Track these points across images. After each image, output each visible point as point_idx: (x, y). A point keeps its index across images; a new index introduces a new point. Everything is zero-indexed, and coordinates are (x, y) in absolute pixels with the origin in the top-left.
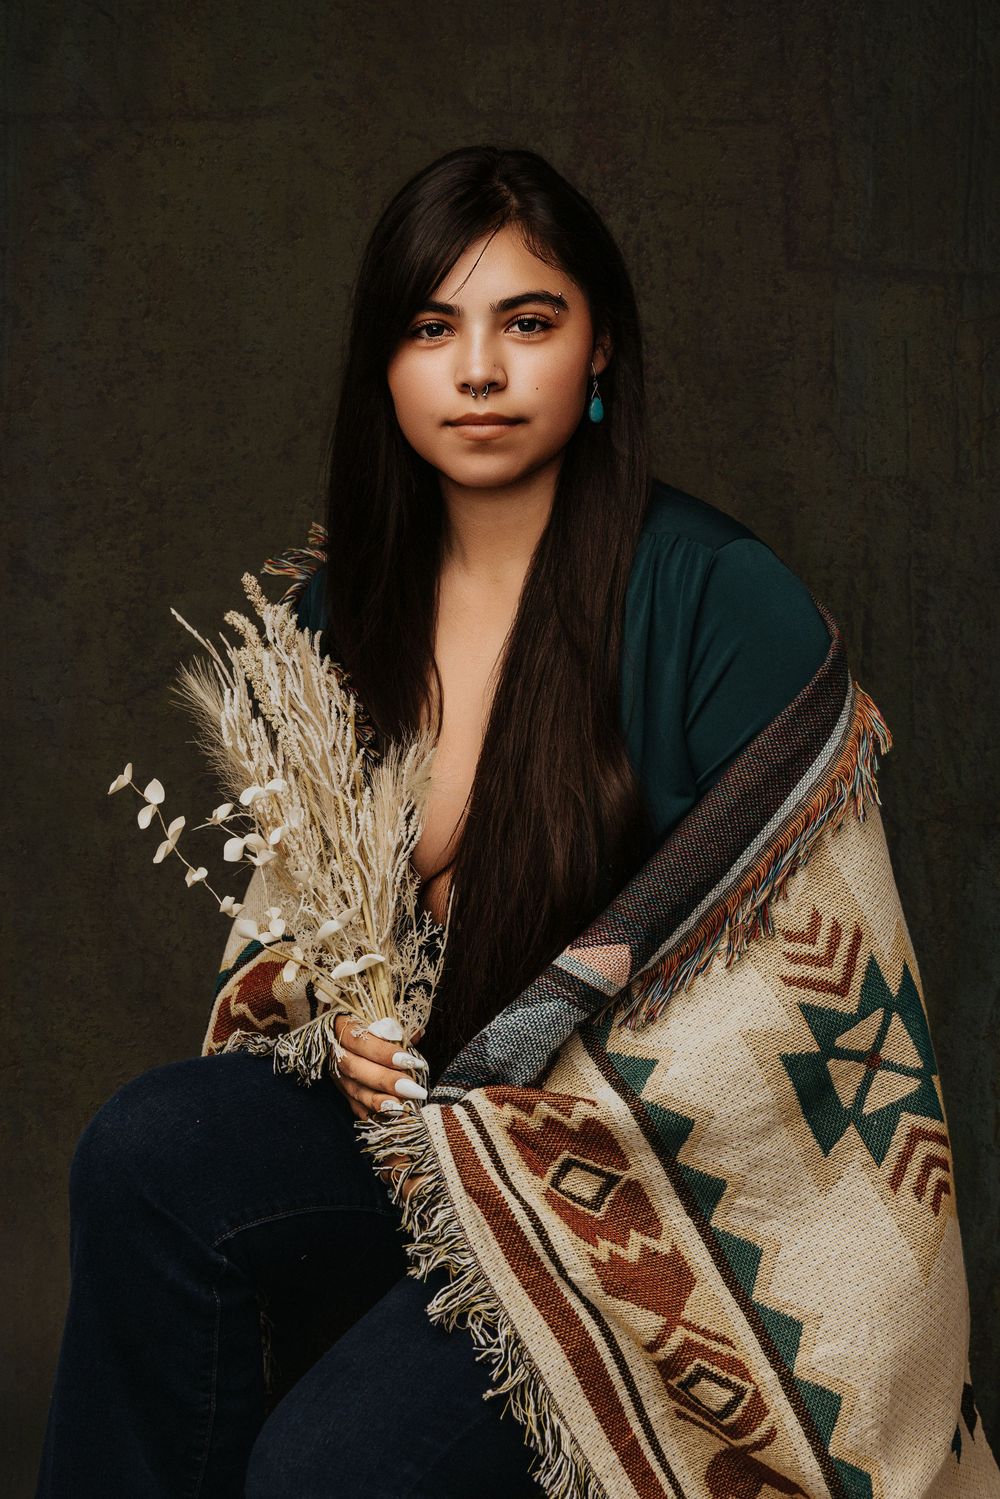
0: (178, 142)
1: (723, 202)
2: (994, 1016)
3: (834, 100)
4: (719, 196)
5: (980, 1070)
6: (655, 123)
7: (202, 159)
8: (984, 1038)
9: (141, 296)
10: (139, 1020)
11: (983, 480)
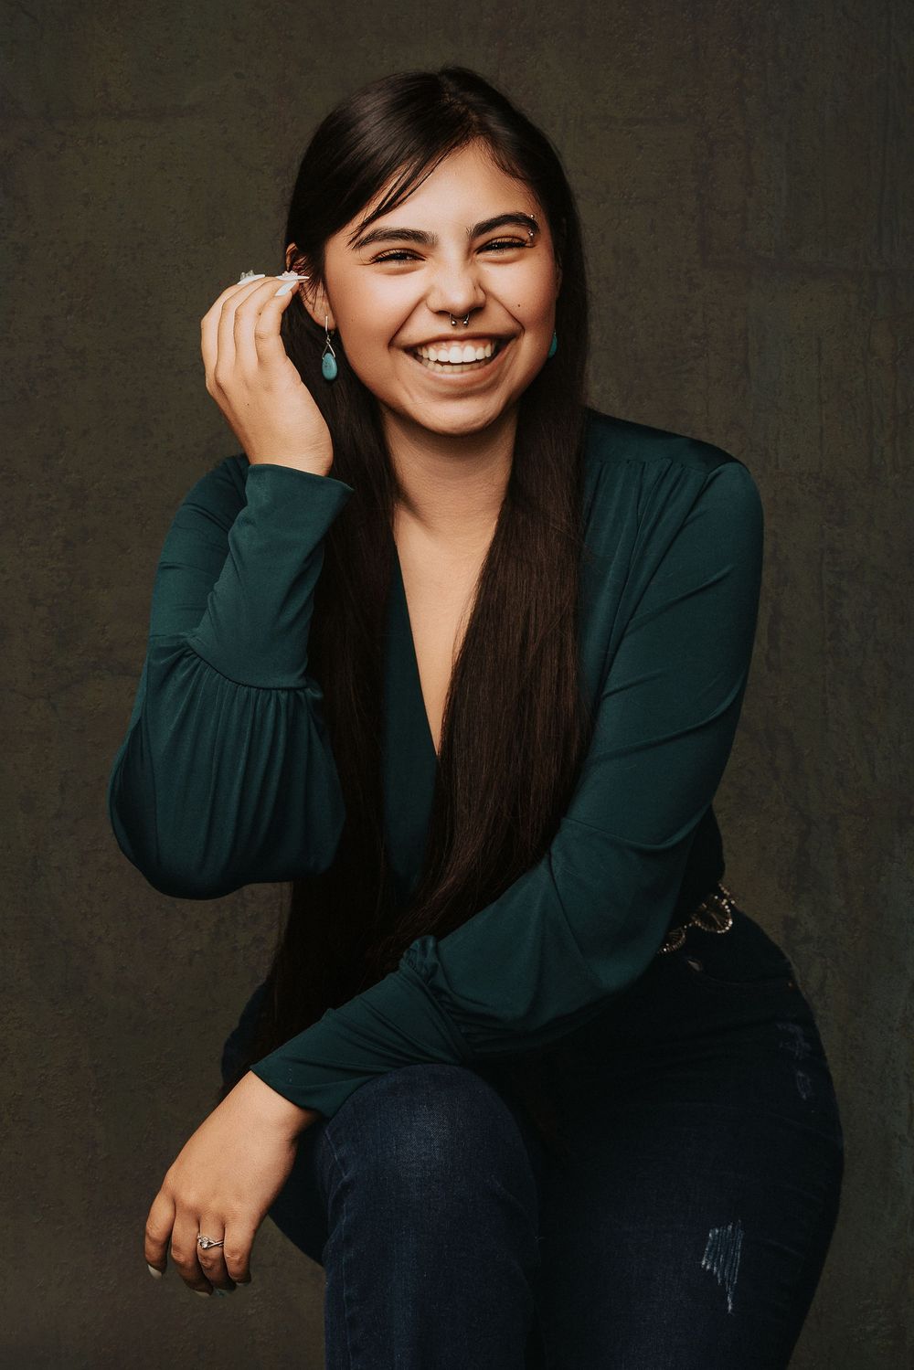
0: (100, 141)
1: (639, 200)
2: (908, 1008)
3: (747, 99)
4: (634, 194)
5: (894, 1061)
6: (572, 121)
7: (125, 158)
8: (897, 1030)
9: (63, 294)
10: (61, 1012)
11: (897, 476)
